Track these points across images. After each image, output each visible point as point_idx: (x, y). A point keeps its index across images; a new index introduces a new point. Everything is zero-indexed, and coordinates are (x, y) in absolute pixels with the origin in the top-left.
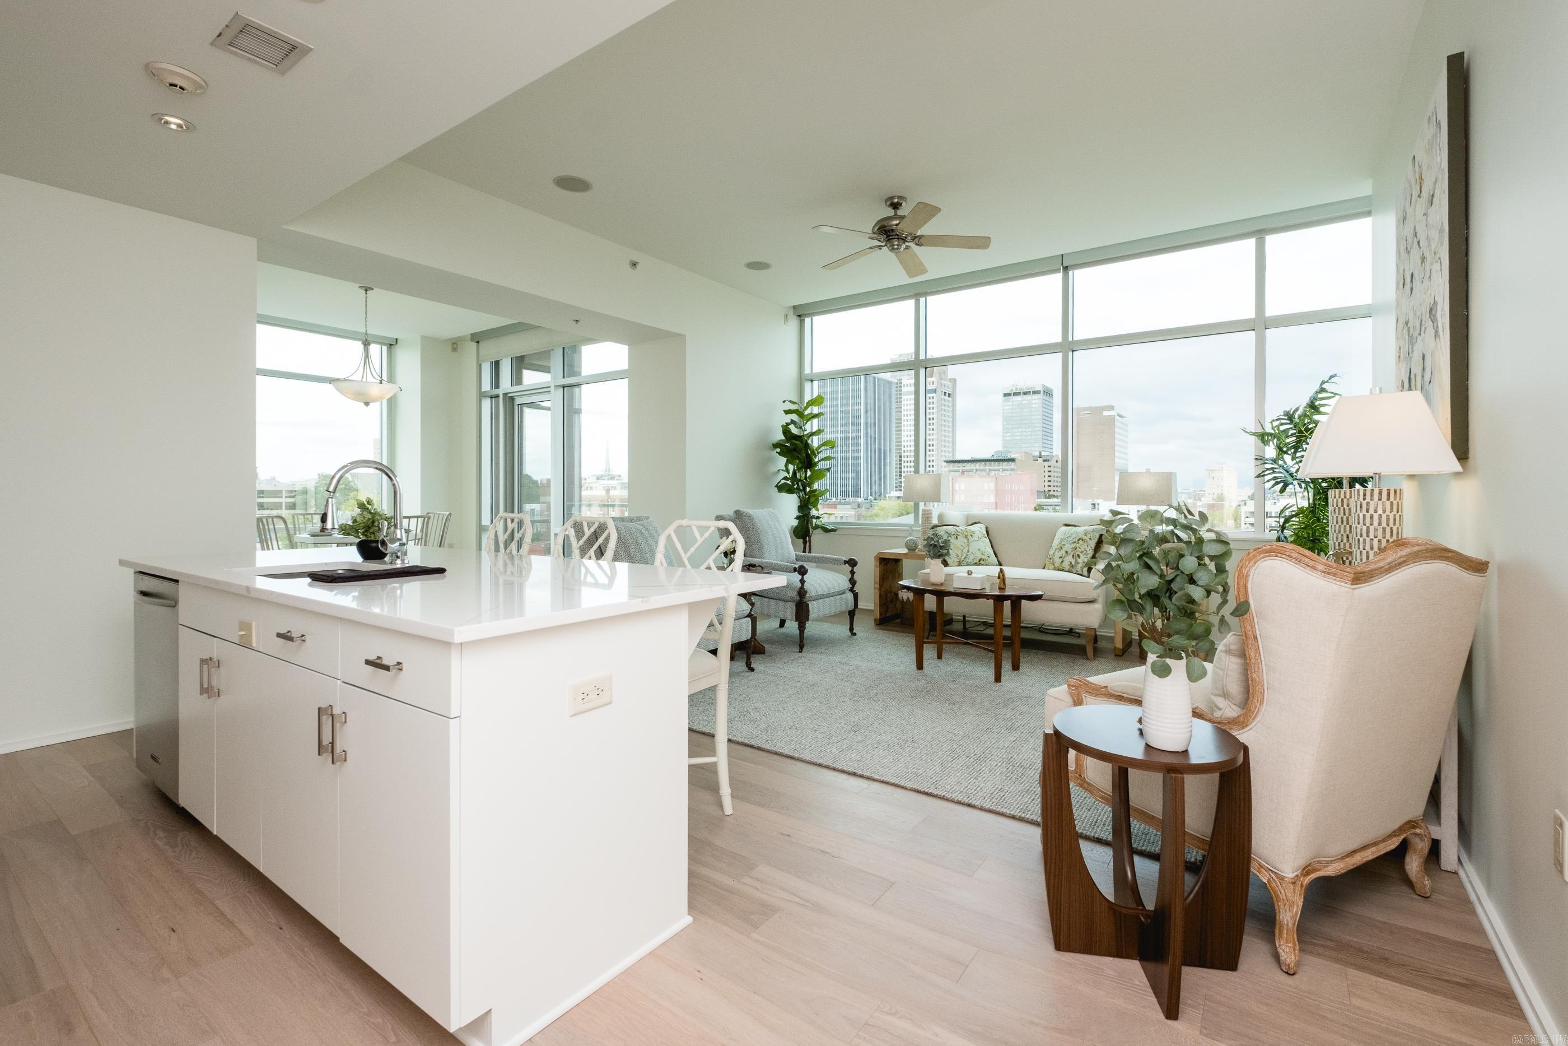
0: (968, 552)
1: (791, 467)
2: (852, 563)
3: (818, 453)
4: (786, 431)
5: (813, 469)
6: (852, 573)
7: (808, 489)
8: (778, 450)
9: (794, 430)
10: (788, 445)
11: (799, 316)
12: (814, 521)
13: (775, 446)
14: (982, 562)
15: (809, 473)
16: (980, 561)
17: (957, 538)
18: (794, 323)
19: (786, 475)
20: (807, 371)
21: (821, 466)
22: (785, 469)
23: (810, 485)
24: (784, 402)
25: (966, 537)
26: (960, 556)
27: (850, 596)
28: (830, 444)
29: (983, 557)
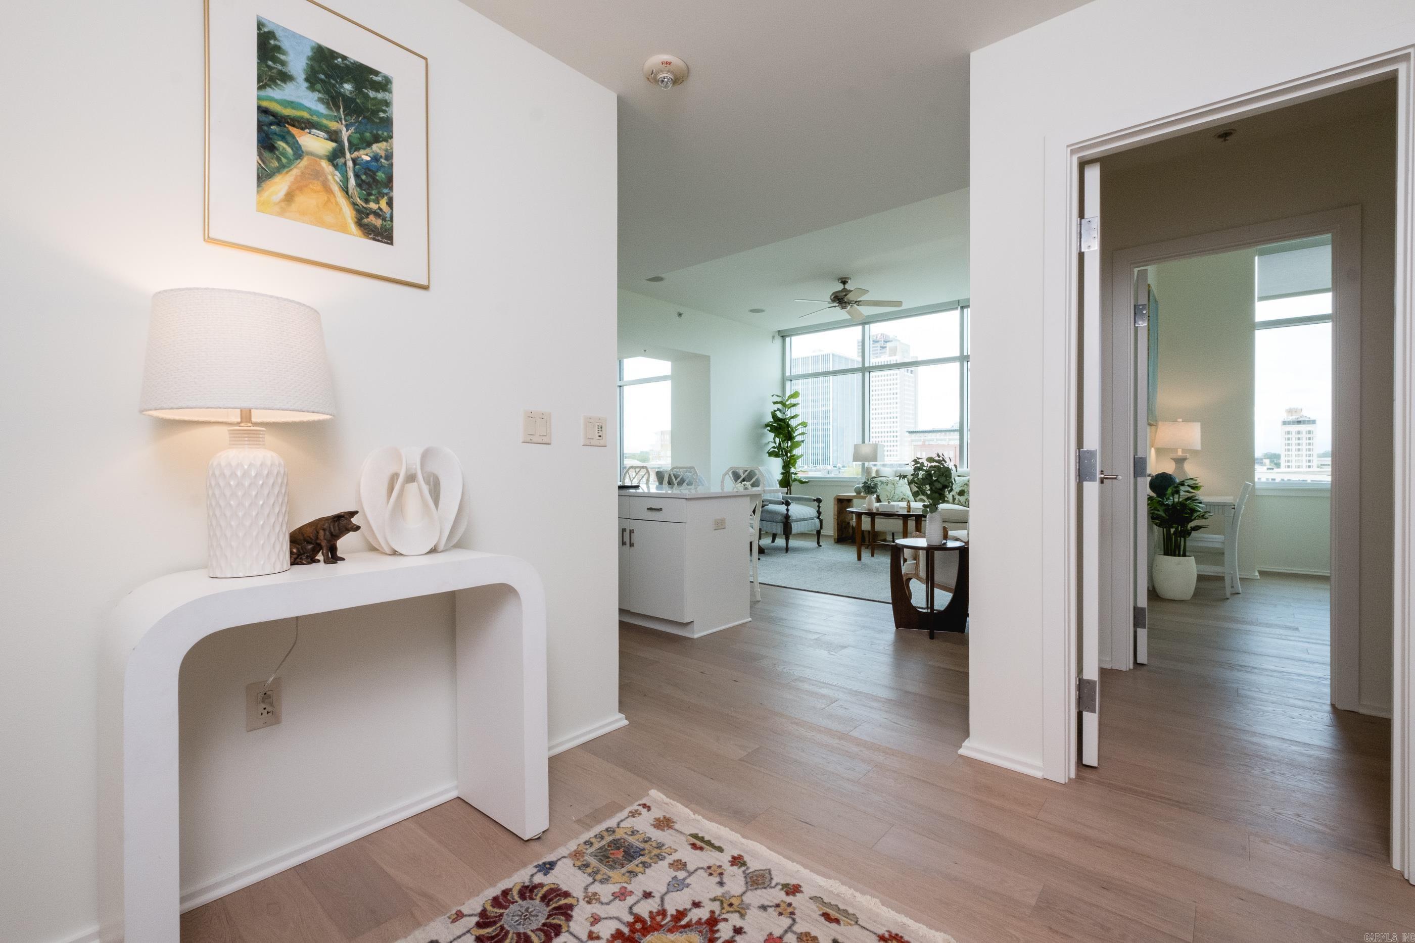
0: (895, 493)
1: (777, 440)
2: (819, 501)
3: (796, 430)
4: (774, 416)
5: (792, 441)
6: (819, 507)
7: (789, 455)
8: (769, 428)
9: (779, 415)
10: (775, 425)
11: (782, 336)
12: (793, 476)
13: (767, 425)
14: (903, 500)
15: (790, 444)
16: (902, 499)
17: (887, 485)
18: (778, 341)
19: (774, 445)
20: (788, 374)
21: (797, 439)
22: (773, 441)
23: (790, 452)
24: (773, 396)
25: (893, 484)
26: (889, 495)
27: (817, 521)
28: (804, 424)
29: (905, 497)
